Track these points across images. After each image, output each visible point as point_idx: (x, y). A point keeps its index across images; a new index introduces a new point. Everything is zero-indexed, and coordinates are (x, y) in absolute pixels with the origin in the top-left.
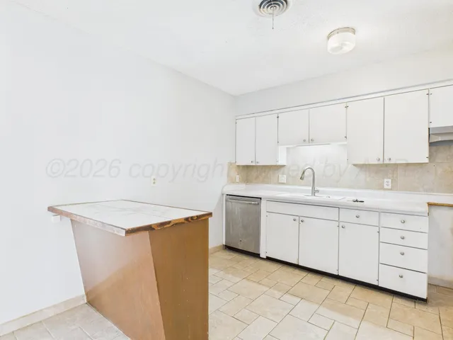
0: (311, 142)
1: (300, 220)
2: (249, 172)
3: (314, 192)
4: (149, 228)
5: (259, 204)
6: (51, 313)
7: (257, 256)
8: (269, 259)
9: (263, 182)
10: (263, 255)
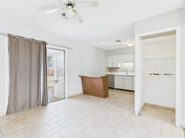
0: (126, 62)
1: (124, 79)
2: (111, 69)
3: (127, 73)
4: (102, 77)
5: (114, 77)
6: (79, 95)
7: (114, 88)
8: (117, 89)
9: (114, 72)
10: (115, 88)
